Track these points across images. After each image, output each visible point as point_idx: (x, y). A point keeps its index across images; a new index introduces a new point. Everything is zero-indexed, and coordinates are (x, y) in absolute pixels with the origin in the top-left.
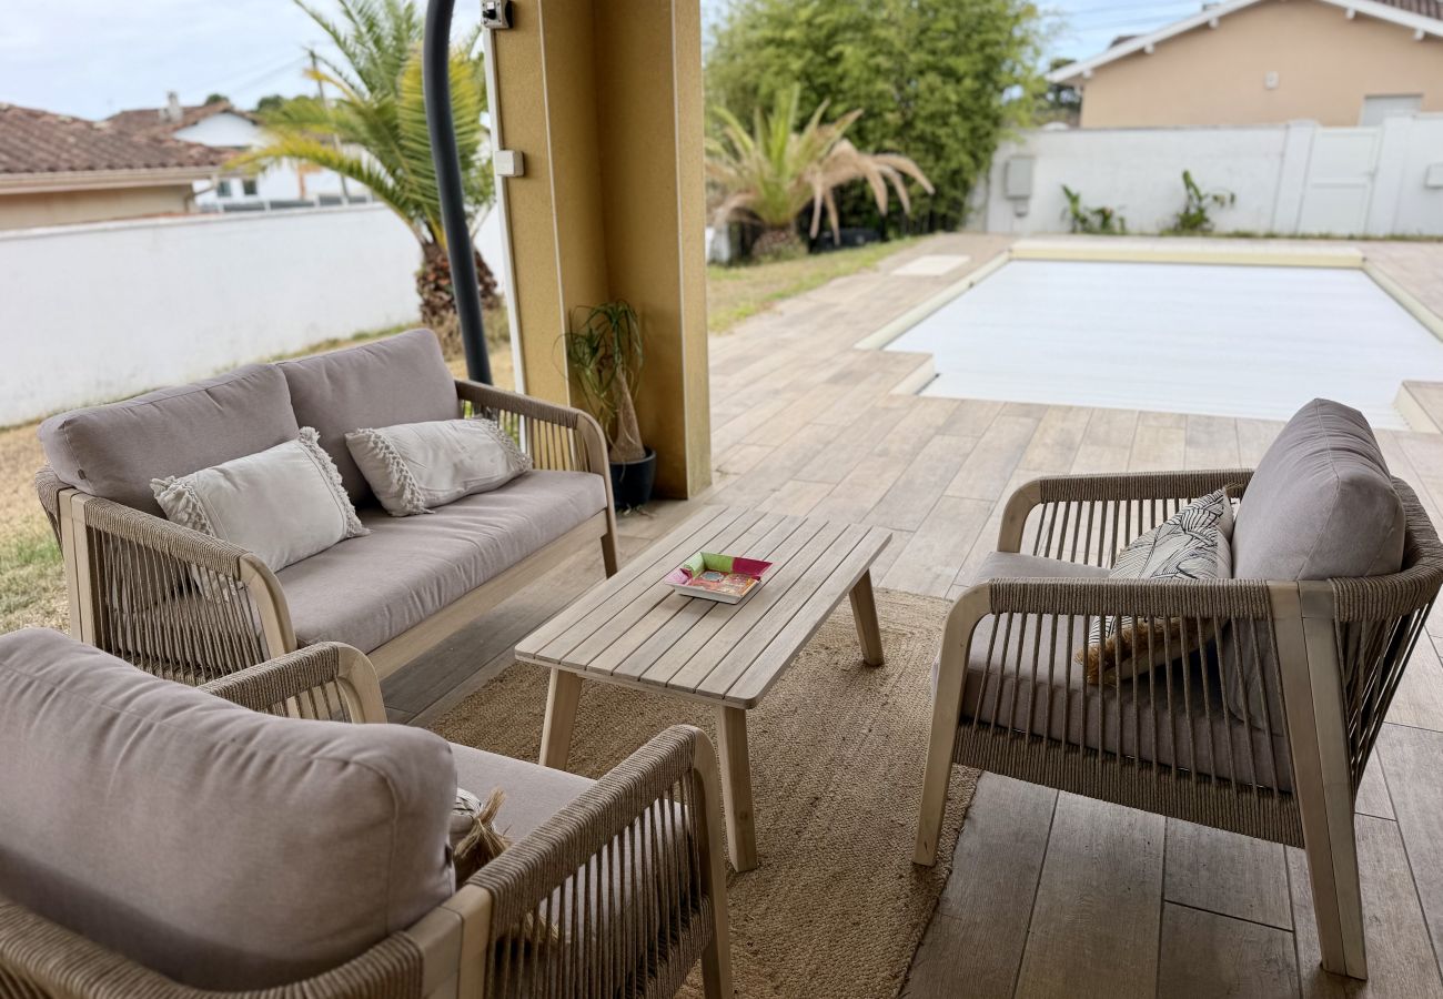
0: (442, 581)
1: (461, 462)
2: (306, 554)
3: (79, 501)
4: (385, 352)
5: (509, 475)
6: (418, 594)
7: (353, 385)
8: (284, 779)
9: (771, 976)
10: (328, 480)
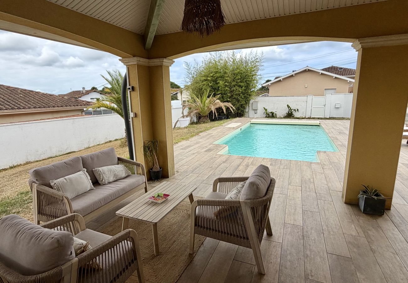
0: (105, 199)
1: (116, 173)
2: (81, 194)
3: (36, 185)
4: (103, 152)
5: (126, 176)
6: (100, 202)
7: (95, 159)
8: (44, 240)
9: (156, 276)
10: (87, 179)
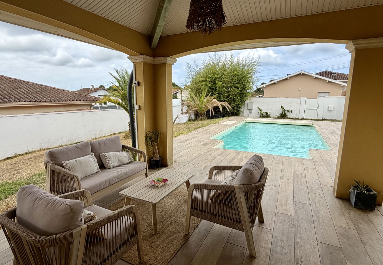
0: (110, 180)
1: (120, 159)
2: (89, 175)
3: (50, 164)
4: (110, 140)
5: (129, 162)
6: (105, 183)
7: (103, 145)
9: (153, 252)
10: (94, 162)
